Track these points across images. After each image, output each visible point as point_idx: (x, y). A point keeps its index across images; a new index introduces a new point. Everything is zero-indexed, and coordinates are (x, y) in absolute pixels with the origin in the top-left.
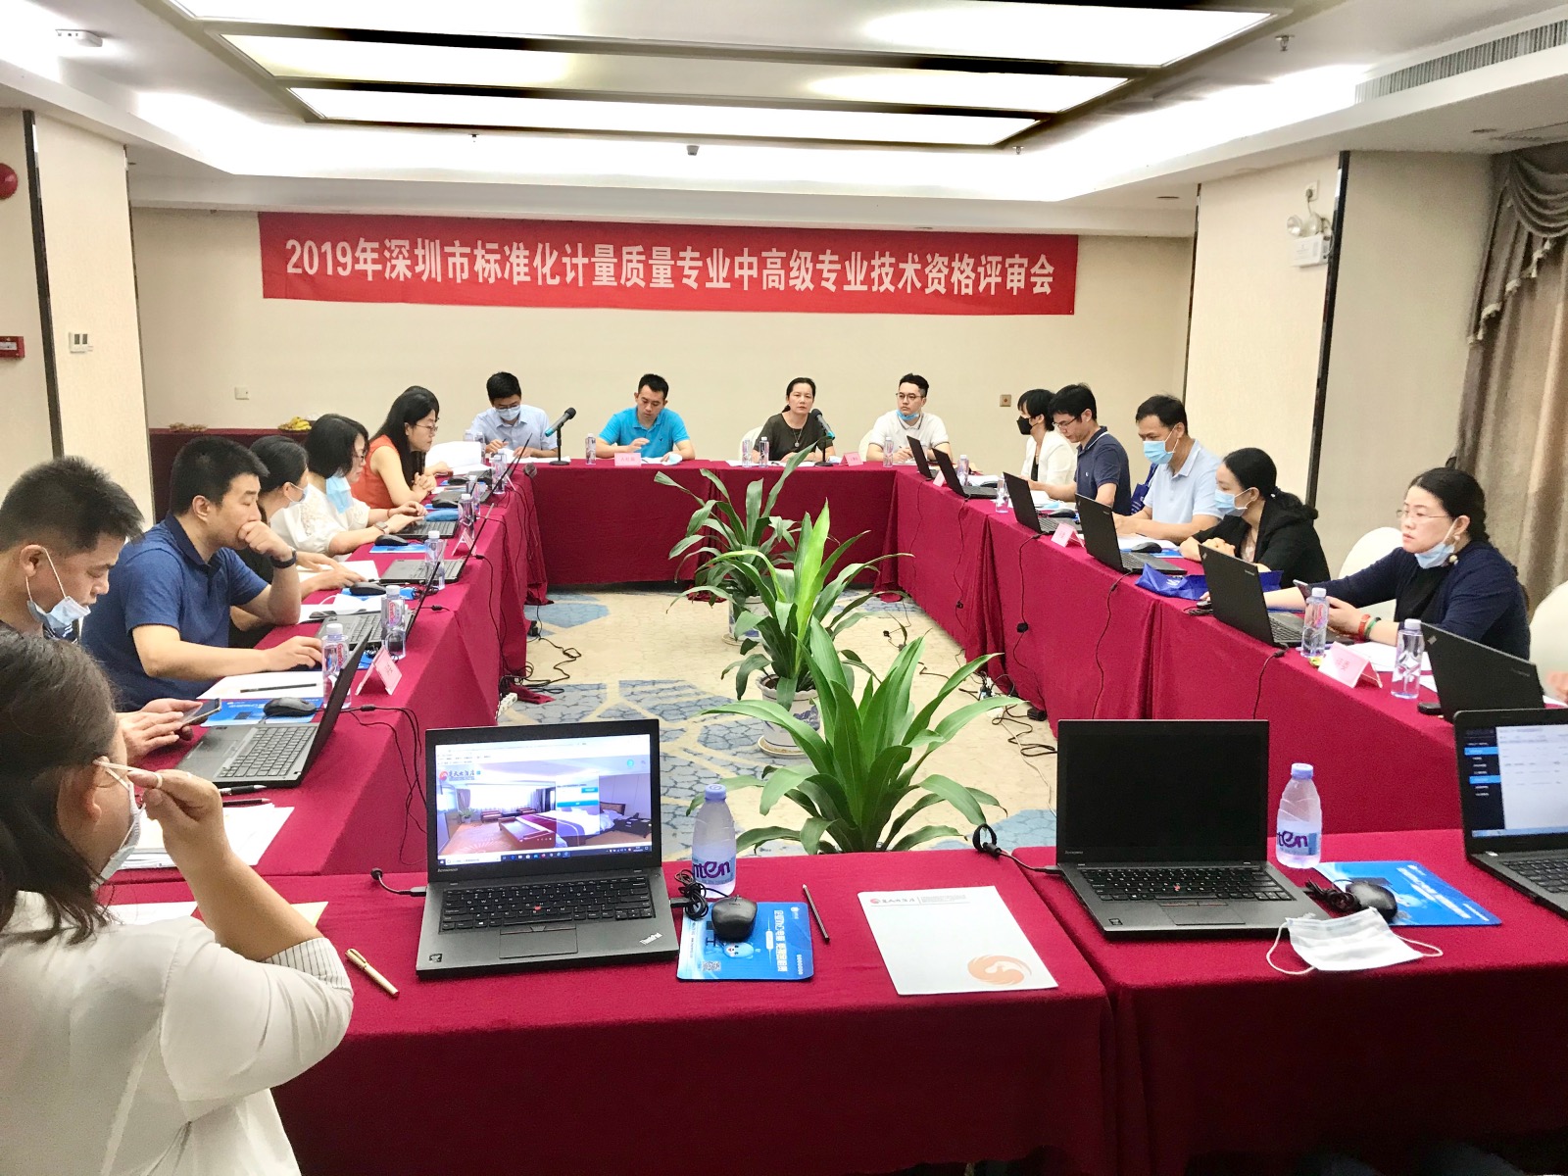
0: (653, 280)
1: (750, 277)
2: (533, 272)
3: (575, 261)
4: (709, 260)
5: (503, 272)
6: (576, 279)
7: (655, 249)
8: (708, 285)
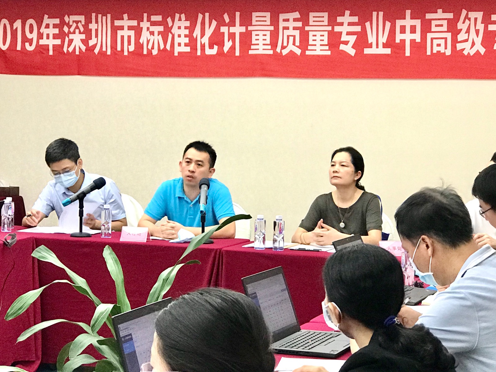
2: (192, 43)
3: (232, 30)
5: (165, 43)
6: (233, 48)
7: (312, 15)
8: (367, 51)
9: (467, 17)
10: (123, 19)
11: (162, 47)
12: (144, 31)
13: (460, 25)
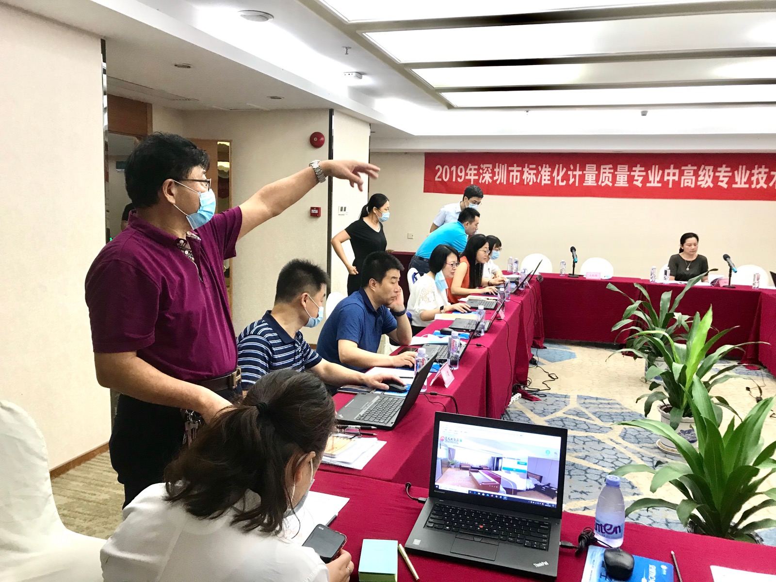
0: (617, 182)
1: (674, 181)
2: (552, 179)
3: (575, 173)
4: (649, 172)
5: (537, 179)
6: (574, 182)
7: (619, 166)
8: (648, 185)
9: (704, 169)
10: (514, 167)
11: (535, 181)
12: (525, 173)
13: (700, 173)
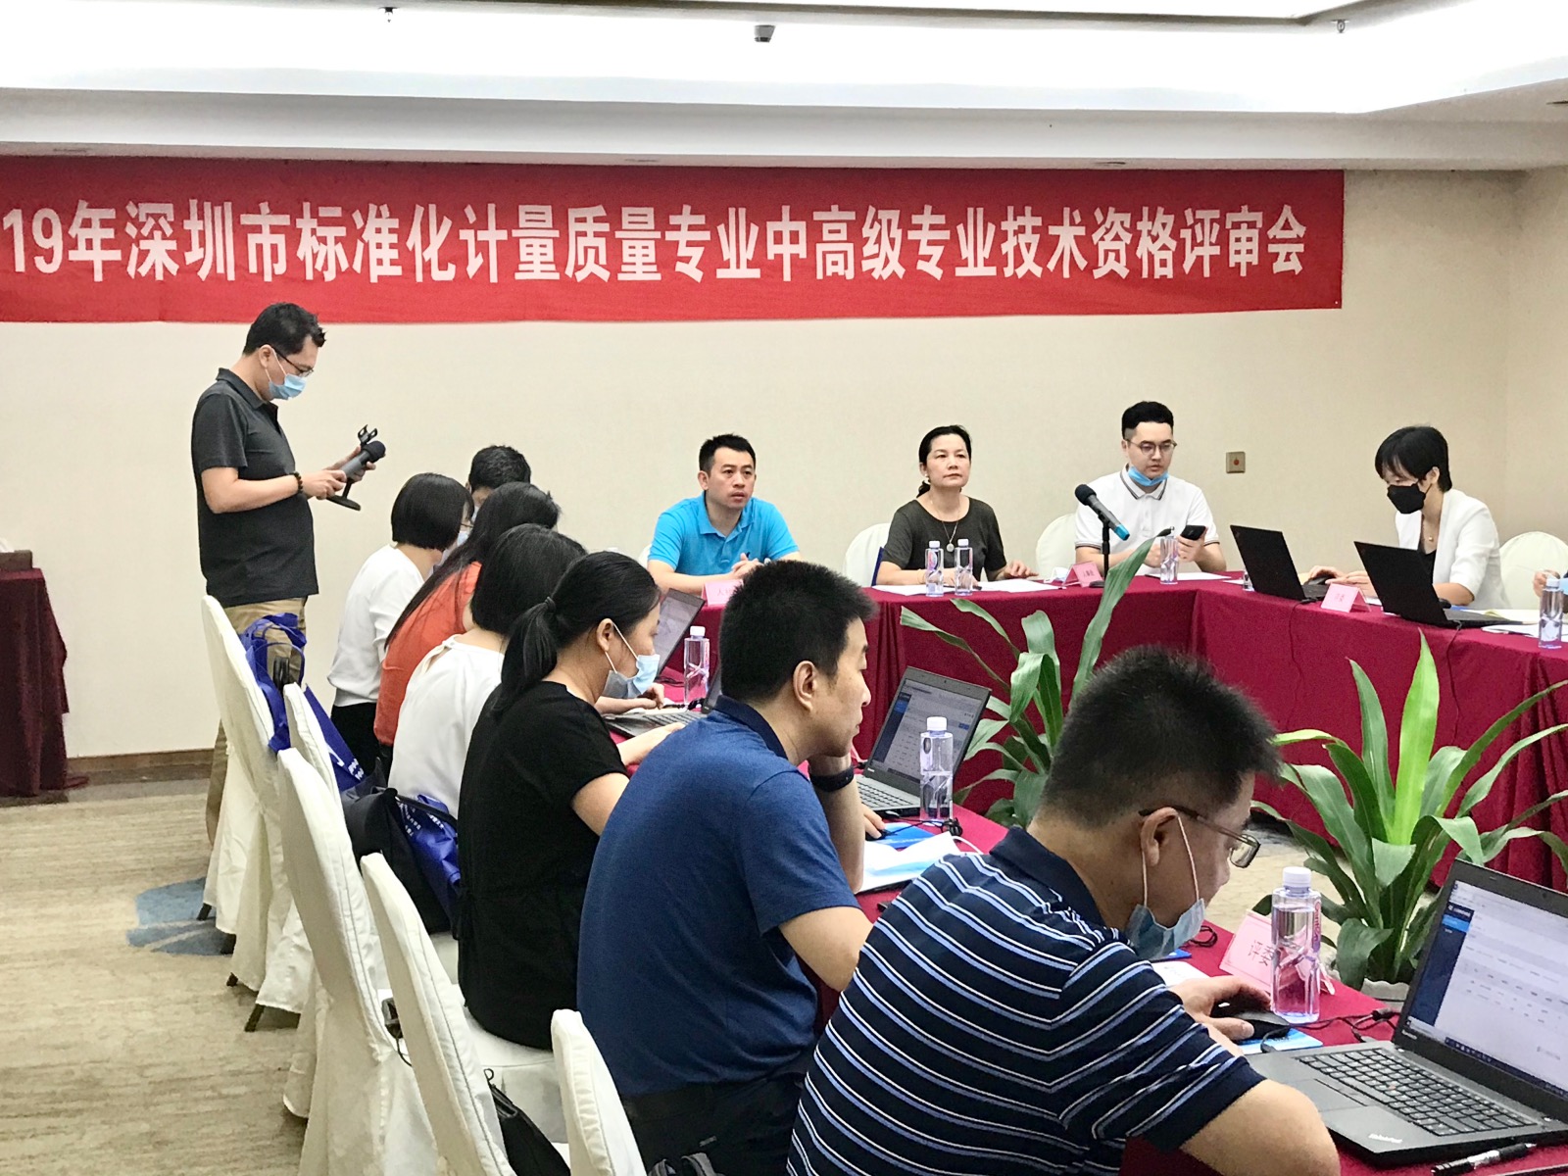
0: (624, 268)
3: (482, 236)
4: (721, 229)
7: (626, 211)
8: (721, 274)
9: (876, 219)
11: (344, 266)
12: (306, 235)
13: (866, 232)
